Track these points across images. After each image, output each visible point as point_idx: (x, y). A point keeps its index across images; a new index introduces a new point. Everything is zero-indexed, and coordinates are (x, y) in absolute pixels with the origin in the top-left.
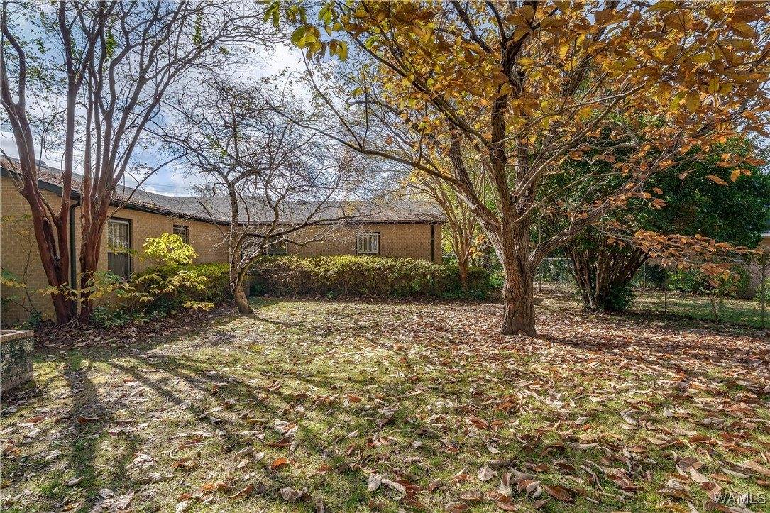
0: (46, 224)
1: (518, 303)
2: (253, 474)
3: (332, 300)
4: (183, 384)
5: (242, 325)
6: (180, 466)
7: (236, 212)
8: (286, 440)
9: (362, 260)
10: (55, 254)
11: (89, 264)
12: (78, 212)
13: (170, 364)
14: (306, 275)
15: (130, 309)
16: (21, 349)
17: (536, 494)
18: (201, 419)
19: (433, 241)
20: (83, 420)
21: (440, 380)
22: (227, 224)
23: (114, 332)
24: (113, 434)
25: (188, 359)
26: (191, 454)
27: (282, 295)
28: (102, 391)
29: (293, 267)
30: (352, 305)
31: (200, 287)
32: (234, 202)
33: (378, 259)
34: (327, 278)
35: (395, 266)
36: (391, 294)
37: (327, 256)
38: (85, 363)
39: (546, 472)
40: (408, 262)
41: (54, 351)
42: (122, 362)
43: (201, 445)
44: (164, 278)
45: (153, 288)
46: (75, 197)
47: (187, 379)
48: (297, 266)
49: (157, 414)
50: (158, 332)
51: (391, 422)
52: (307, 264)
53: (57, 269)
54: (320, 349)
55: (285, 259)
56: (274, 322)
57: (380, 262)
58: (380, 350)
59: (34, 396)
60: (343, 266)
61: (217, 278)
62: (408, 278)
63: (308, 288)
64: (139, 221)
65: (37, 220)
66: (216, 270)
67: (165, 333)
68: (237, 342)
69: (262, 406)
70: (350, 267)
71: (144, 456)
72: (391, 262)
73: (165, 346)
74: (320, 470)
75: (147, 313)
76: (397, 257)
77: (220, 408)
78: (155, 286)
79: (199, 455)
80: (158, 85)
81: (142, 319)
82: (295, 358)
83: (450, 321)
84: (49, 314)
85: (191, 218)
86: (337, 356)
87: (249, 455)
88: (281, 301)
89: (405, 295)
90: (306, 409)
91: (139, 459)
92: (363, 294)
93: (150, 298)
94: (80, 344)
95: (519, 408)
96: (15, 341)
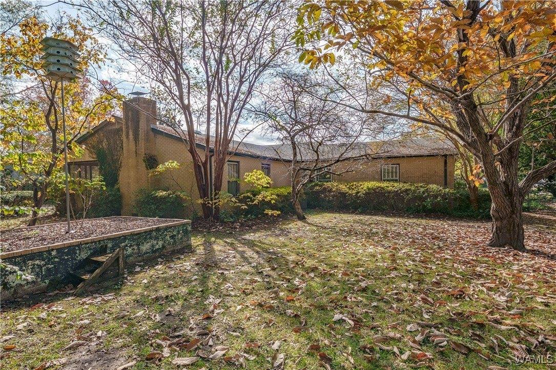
0: (199, 166)
1: (505, 222)
2: (276, 301)
3: (361, 213)
4: (255, 254)
5: (297, 226)
6: (244, 291)
7: (295, 154)
8: (298, 289)
9: (384, 185)
10: (203, 182)
11: (218, 188)
12: (213, 159)
13: (251, 244)
14: (343, 195)
15: (238, 212)
16: (186, 229)
17: (442, 344)
18: (259, 273)
19: (446, 170)
20: (208, 265)
21: (412, 271)
22: (290, 161)
23: (229, 225)
24: (219, 273)
25: (261, 242)
26: (250, 287)
27: (327, 209)
28: (217, 253)
29: (334, 190)
30: (374, 217)
31: (273, 202)
32: (294, 149)
33: (396, 184)
34: (358, 198)
35: (410, 189)
36: (407, 210)
37: (358, 181)
38: (213, 239)
39: (459, 335)
40: (421, 187)
41: (201, 232)
42: (229, 240)
43: (255, 284)
44: (254, 195)
45: (248, 201)
46: (212, 151)
47: (257, 252)
48: (337, 189)
49: (240, 267)
50: (250, 227)
51: (364, 290)
52: (343, 188)
53: (204, 190)
54: (338, 243)
55: (329, 184)
56: (316, 226)
57: (397, 186)
58: (379, 248)
59: (191, 252)
60: (369, 189)
61: (285, 196)
62: (422, 199)
63: (345, 204)
64: (243, 163)
65: (195, 164)
66: (283, 191)
67: (254, 228)
68: (291, 236)
69: (291, 271)
70: (374, 190)
71: (230, 285)
72: (407, 186)
73: (252, 234)
74: (310, 306)
75: (246, 215)
76: (412, 183)
77: (270, 269)
78: (249, 200)
79: (253, 288)
80: (250, 83)
81: (242, 219)
82: (320, 248)
83: (450, 233)
84: (200, 213)
85: (271, 159)
86: (348, 249)
87: (276, 293)
88: (326, 212)
89: (418, 212)
90: (315, 276)
91: (227, 285)
92: (384, 210)
93: (246, 207)
94: (213, 230)
95: (465, 296)
96: (184, 225)
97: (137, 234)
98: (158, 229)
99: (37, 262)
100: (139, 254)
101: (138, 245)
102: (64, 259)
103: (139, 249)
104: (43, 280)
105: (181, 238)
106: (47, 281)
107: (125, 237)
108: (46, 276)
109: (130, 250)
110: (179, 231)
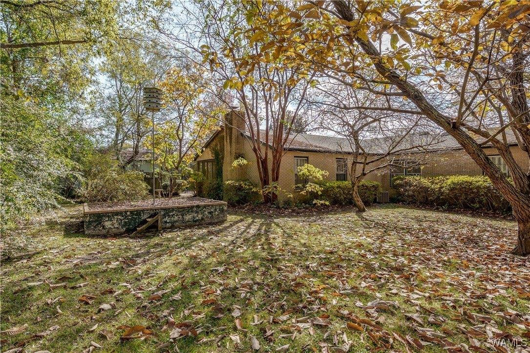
9: (472, 179)
11: (274, 179)
14: (425, 189)
16: (223, 208)
29: (415, 184)
34: (442, 194)
48: (419, 183)
52: (425, 182)
53: (265, 181)
55: (411, 178)
60: (454, 184)
64: (313, 158)
65: (258, 160)
70: (460, 185)
96: (220, 205)
97: (181, 208)
98: (198, 206)
99: (119, 217)
100: (183, 221)
101: (182, 215)
102: (134, 218)
103: (183, 218)
104: (122, 228)
105: (218, 215)
106: (124, 229)
107: (173, 209)
108: (124, 226)
109: (176, 218)
110: (216, 210)
